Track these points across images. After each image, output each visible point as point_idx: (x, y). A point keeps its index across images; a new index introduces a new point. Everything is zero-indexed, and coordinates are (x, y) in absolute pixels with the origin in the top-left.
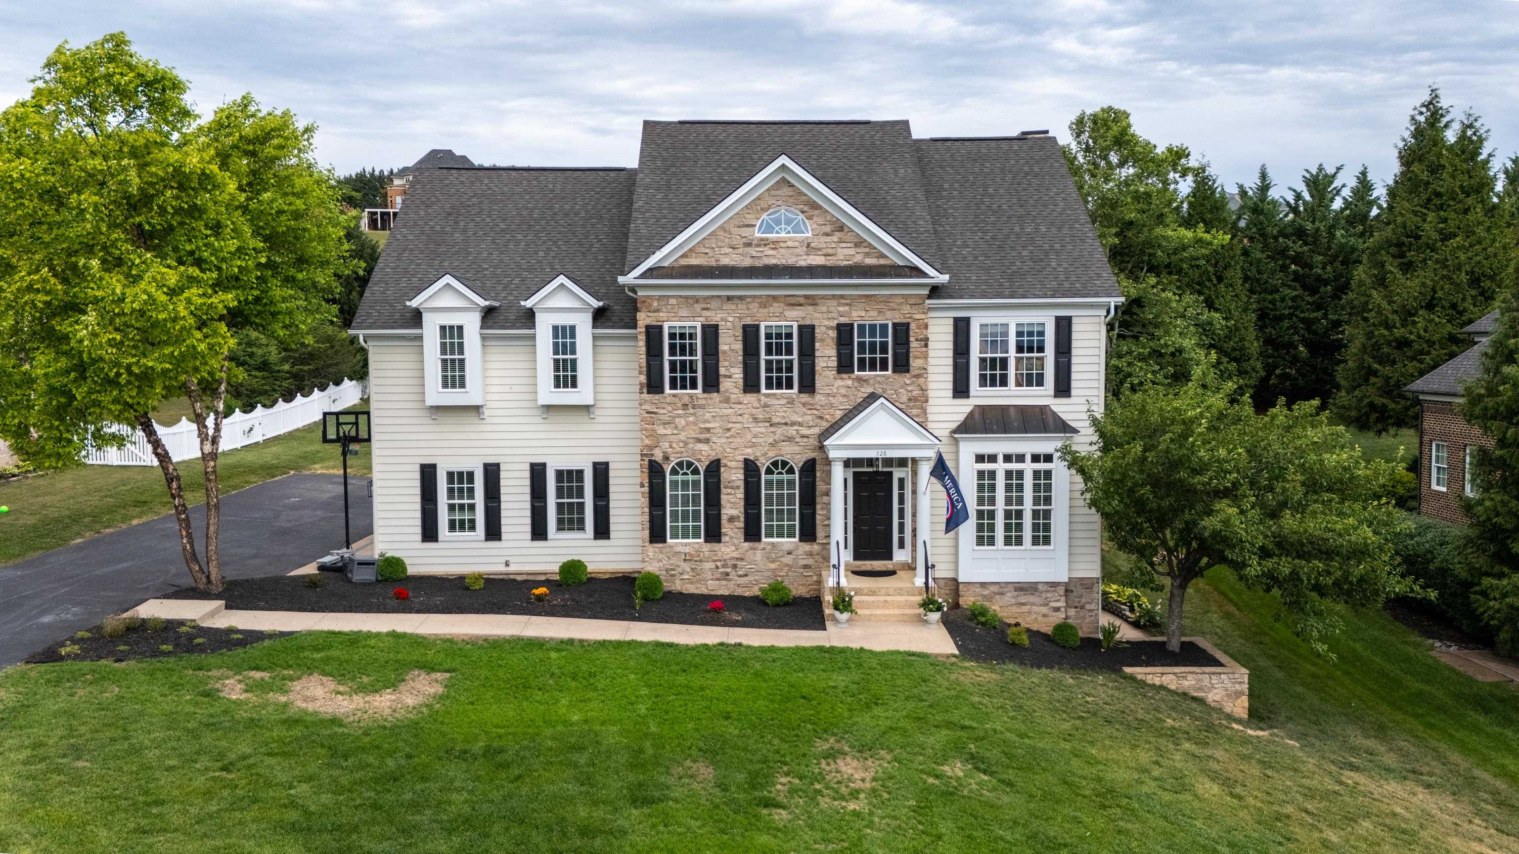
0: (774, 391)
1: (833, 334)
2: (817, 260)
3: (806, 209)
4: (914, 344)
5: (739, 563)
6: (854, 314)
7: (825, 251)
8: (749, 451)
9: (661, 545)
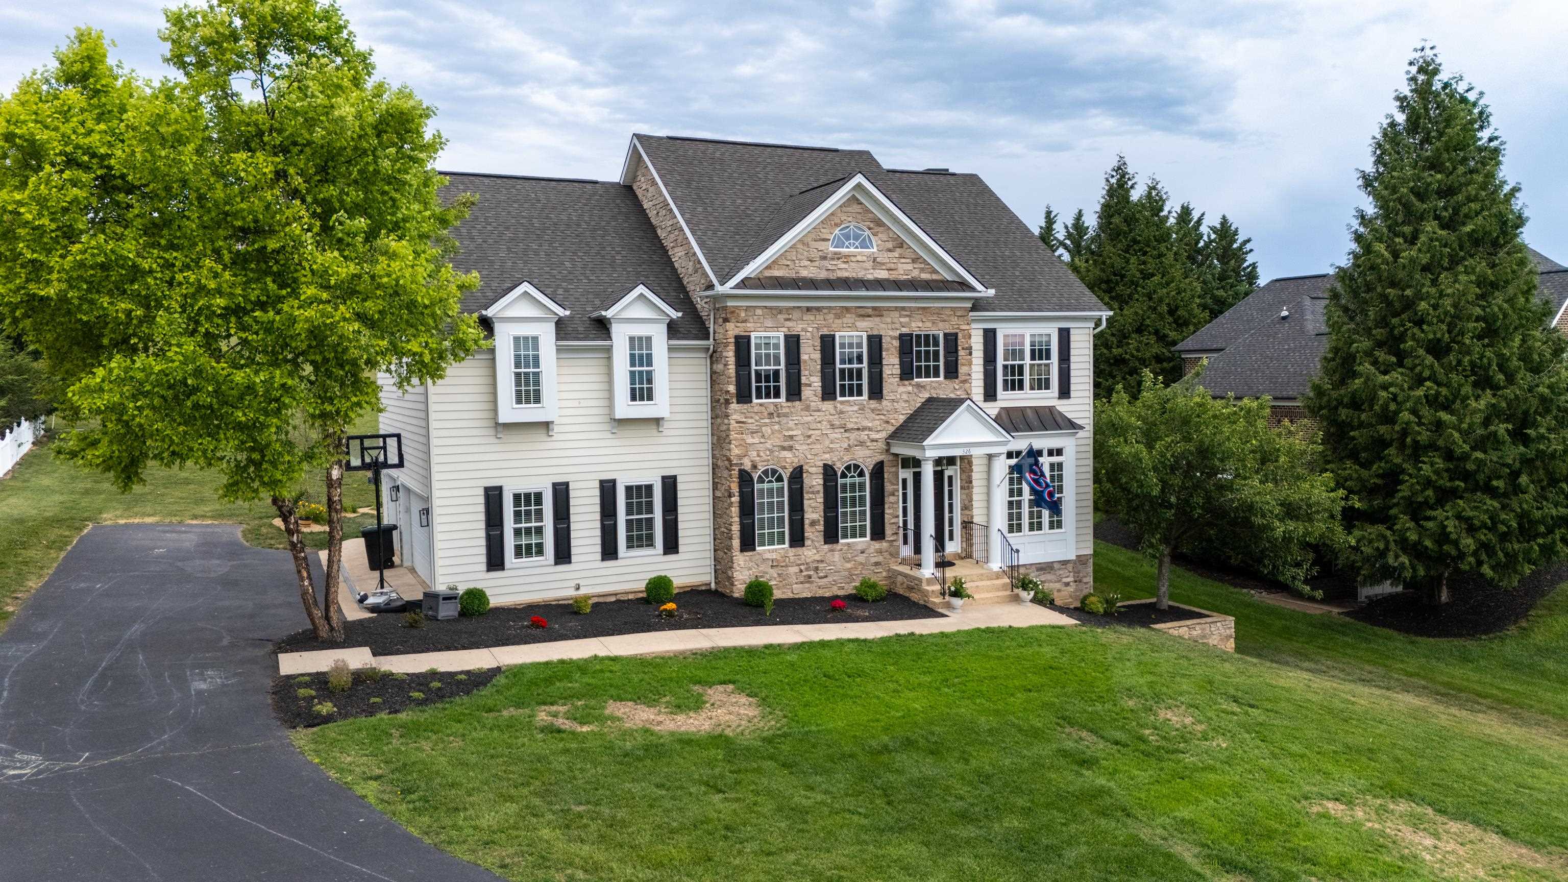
0: (847, 398)
1: (896, 343)
2: (882, 274)
3: (872, 225)
4: (961, 353)
5: (821, 565)
6: (913, 325)
7: (889, 266)
8: (827, 456)
9: (750, 553)
